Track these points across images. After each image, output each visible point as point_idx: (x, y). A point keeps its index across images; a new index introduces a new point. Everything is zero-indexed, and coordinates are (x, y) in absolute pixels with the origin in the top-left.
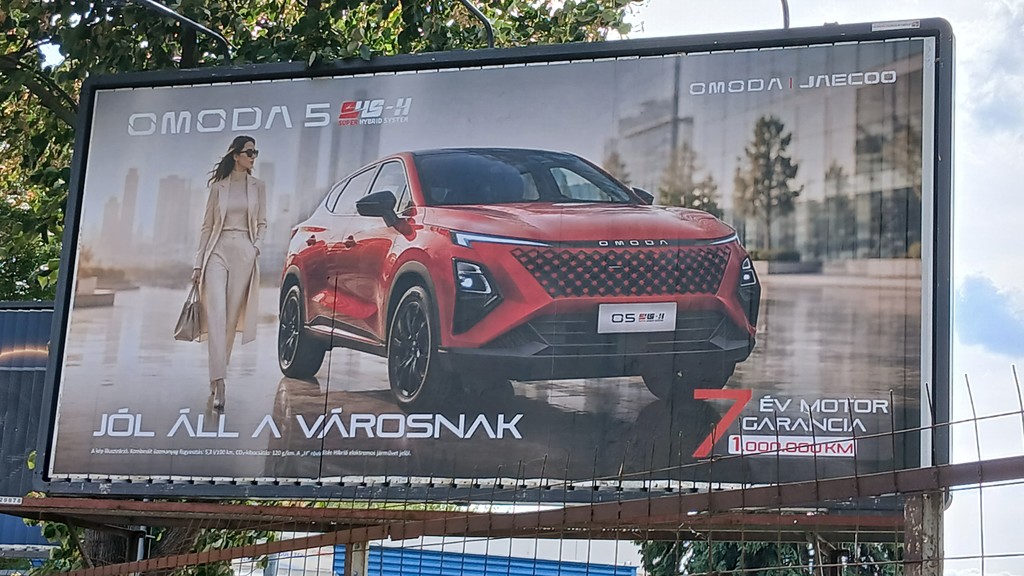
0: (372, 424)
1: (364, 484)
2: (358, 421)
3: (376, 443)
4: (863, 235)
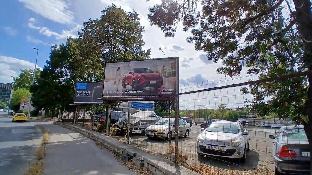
0: (131, 92)
1: (130, 97)
4: (172, 75)
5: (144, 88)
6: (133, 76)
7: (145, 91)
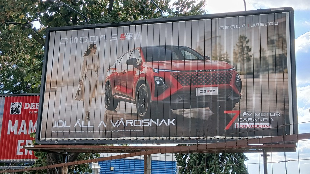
0: (133, 123)
1: (130, 139)
2: (128, 122)
3: (134, 128)
5: (177, 112)
6: (138, 73)
7: (180, 119)
